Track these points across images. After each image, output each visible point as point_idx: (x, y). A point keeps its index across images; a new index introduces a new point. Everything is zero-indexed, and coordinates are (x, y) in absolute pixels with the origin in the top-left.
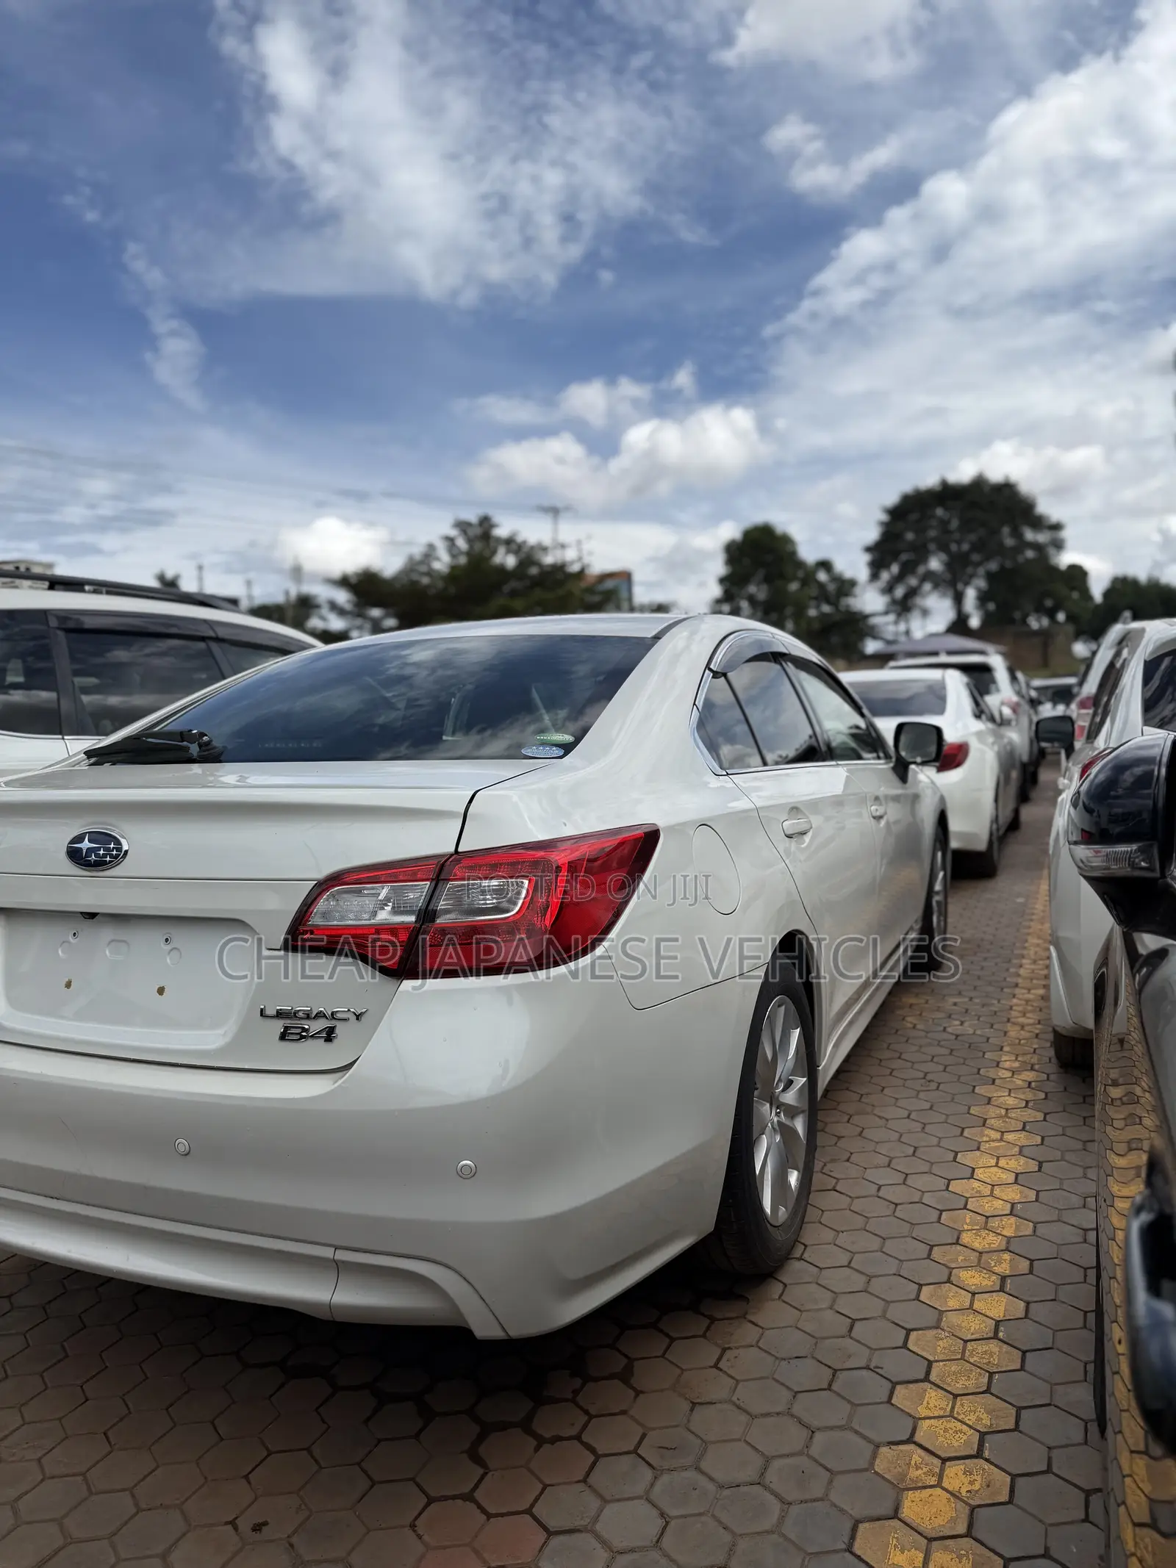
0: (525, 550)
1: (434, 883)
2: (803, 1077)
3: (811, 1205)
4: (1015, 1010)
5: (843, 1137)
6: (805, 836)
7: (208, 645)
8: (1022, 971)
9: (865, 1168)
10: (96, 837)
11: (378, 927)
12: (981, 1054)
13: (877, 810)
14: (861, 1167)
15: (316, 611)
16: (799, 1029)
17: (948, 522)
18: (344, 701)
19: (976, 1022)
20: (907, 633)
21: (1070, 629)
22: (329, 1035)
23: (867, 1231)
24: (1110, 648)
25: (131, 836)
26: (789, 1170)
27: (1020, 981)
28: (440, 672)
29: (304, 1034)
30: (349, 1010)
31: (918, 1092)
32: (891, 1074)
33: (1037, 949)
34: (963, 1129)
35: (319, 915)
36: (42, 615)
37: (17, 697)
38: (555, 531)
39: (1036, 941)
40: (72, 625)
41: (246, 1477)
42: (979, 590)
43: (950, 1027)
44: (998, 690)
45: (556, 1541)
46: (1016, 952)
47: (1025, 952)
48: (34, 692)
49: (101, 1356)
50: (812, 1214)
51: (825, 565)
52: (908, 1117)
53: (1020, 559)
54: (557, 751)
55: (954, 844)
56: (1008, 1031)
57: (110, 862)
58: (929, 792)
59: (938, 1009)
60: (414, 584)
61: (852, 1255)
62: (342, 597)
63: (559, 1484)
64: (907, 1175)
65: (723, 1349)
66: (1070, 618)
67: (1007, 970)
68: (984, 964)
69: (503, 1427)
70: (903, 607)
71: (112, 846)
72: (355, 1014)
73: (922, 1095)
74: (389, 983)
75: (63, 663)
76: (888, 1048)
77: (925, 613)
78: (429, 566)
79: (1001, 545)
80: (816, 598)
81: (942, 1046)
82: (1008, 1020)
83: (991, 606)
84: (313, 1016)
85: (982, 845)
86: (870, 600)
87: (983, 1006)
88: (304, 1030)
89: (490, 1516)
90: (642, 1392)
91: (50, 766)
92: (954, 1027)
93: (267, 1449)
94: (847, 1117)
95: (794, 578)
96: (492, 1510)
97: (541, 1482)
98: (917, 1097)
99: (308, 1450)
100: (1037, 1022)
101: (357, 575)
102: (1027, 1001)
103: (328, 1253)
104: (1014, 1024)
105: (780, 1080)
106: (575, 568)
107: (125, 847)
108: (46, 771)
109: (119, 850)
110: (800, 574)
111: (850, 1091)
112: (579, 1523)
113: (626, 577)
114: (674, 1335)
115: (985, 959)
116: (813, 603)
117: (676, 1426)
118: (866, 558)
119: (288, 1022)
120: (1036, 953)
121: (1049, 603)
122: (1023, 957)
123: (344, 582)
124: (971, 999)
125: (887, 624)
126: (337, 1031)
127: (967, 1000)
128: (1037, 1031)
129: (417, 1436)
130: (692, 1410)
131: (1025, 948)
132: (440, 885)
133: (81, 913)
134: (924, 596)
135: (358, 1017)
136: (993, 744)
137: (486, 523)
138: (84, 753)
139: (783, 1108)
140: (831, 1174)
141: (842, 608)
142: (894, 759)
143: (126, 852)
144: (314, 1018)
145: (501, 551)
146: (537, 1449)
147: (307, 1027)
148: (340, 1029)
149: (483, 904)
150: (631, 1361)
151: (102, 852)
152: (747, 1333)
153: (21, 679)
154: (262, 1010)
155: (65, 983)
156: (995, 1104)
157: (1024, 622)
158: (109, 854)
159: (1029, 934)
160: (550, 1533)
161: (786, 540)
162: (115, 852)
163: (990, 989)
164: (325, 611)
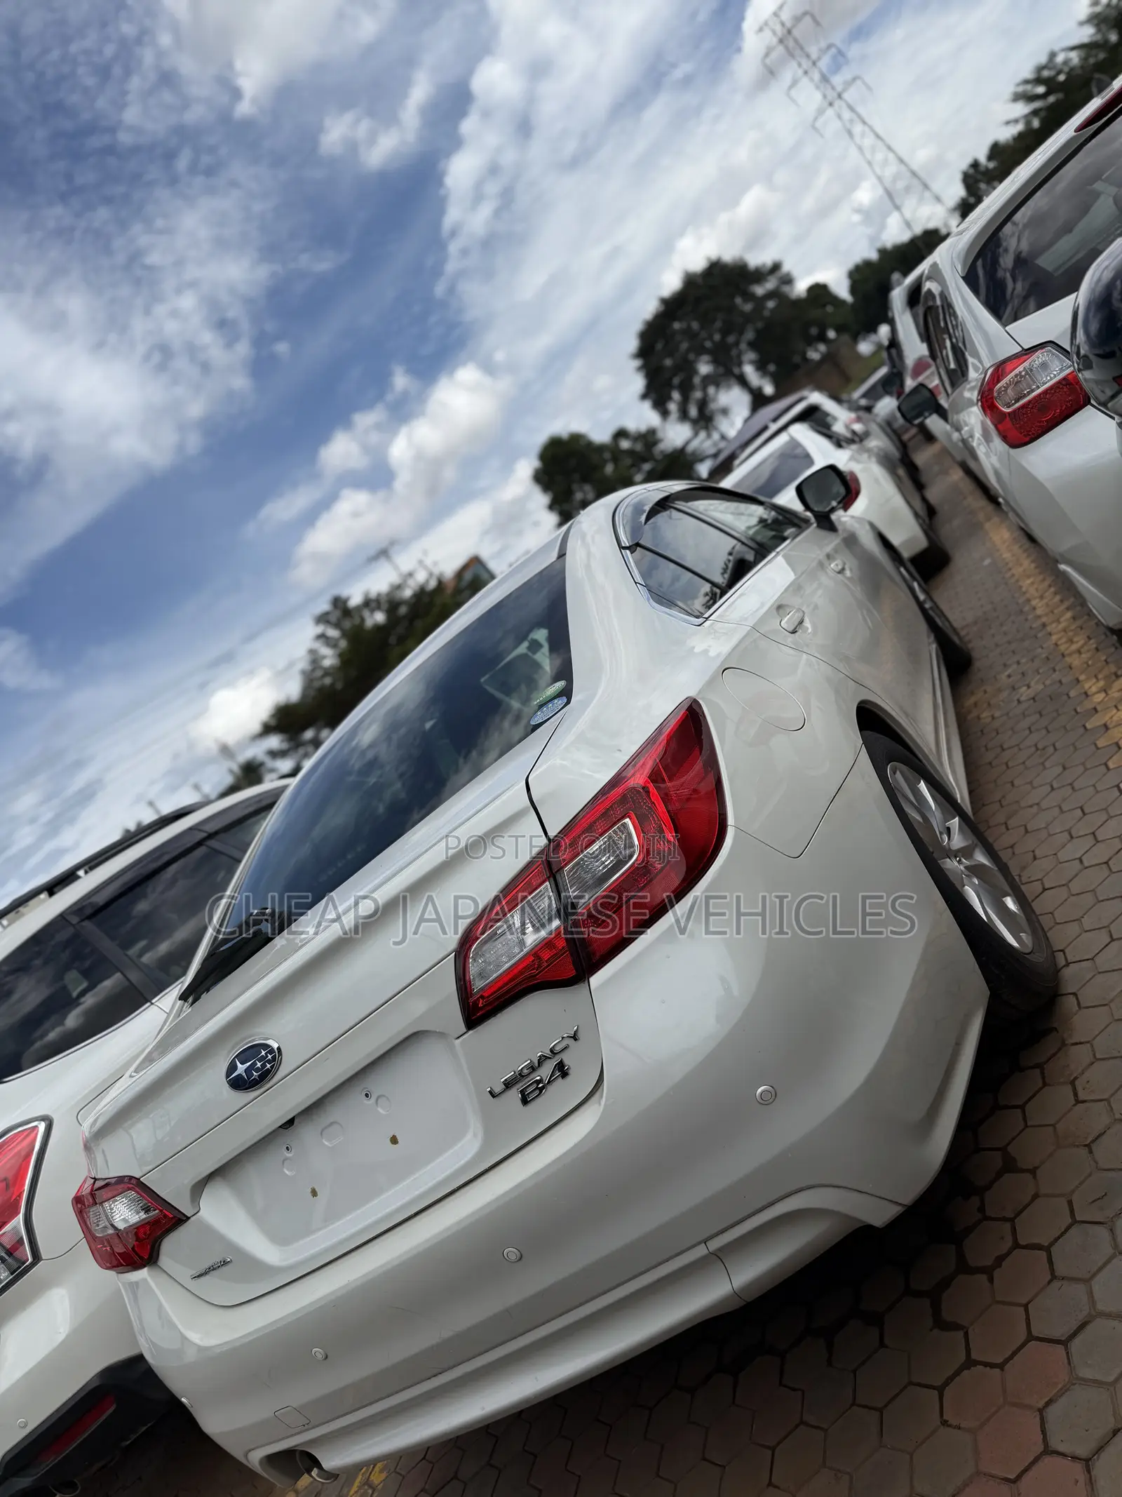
0: (383, 600)
1: (552, 879)
2: (954, 818)
3: (1041, 915)
4: (1062, 644)
5: (1015, 844)
6: (804, 624)
7: (207, 846)
8: (1039, 612)
9: (1055, 854)
10: (243, 1056)
11: (533, 951)
12: (1065, 697)
13: (837, 565)
14: (1050, 855)
15: (263, 769)
16: (922, 781)
17: (689, 327)
18: (339, 817)
19: (1039, 677)
20: (723, 437)
21: (846, 338)
22: (562, 1070)
23: (1102, 901)
24: (903, 312)
25: (273, 1033)
26: (1004, 899)
27: (1044, 619)
28: (395, 737)
29: (540, 1085)
30: (563, 1038)
31: (1043, 764)
32: (1008, 767)
33: (1035, 586)
34: (1106, 764)
35: (477, 980)
36: (62, 918)
37: (89, 1001)
38: (396, 568)
39: (1029, 581)
40: (87, 910)
41: (770, 1484)
42: (752, 362)
43: (1021, 695)
44: (835, 419)
45: (1076, 1344)
46: (1021, 601)
47: (1028, 596)
48: (100, 987)
49: (568, 1470)
50: (1046, 921)
51: (621, 434)
52: (1053, 789)
53: (766, 313)
54: (560, 702)
55: (906, 554)
56: (1071, 664)
57: (272, 1067)
58: (856, 525)
59: (1000, 690)
60: (321, 690)
61: (1108, 929)
62: (274, 742)
63: (1036, 1295)
64: (1093, 833)
65: (1070, 1083)
66: (839, 330)
67: (1026, 620)
68: (1004, 628)
69: (946, 1283)
70: (704, 419)
71: (263, 1053)
72: (571, 1037)
73: (1047, 764)
74: (577, 992)
75: (107, 945)
76: (987, 750)
77: (725, 412)
78: (321, 668)
79: (742, 314)
80: (633, 465)
81: (1029, 716)
82: (1063, 656)
83: (772, 368)
84: (537, 1065)
85: (923, 543)
86: (676, 434)
87: (1032, 660)
88: (538, 1082)
89: (1001, 1366)
90: (1036, 1168)
91: (160, 1030)
92: (1024, 693)
93: (768, 1447)
94: (1004, 827)
95: (605, 462)
96: (999, 1360)
97: (1019, 1305)
98: (1045, 768)
99: (802, 1422)
100: (1087, 639)
101: (273, 716)
102: (1065, 630)
103: (701, 1251)
104: (1070, 655)
105: (941, 833)
106: (433, 584)
107: (275, 1046)
108: (159, 1037)
109: (272, 1051)
110: (607, 455)
111: (987, 805)
112: (1081, 1317)
113: (475, 562)
114: (1020, 1103)
115: (1001, 625)
116: (633, 470)
117: (1090, 1175)
118: (647, 406)
119: (520, 1086)
120: (1037, 590)
121: (814, 331)
122: (1029, 600)
123: (267, 730)
124: (1018, 663)
125: (702, 442)
126: (566, 1062)
127: (1015, 666)
128: (1094, 646)
129: (882, 1344)
130: (1091, 1152)
131: (1025, 593)
132: (558, 876)
133: (280, 1127)
134: (714, 400)
135: (575, 1037)
136: (869, 457)
137: (339, 603)
138: (180, 1000)
139: (960, 854)
140: (1032, 879)
141: (659, 457)
142: (813, 520)
143: (279, 1049)
144: (539, 1066)
145: (366, 613)
146: (991, 1280)
147: (538, 1078)
148: (567, 1058)
149: (604, 868)
150: (1003, 1150)
151: (259, 1065)
152: (1078, 1056)
153: (85, 985)
154: (490, 1092)
155: (310, 1195)
156: (1114, 724)
157: (805, 359)
158: (267, 1061)
159: (1017, 581)
160: (1065, 1343)
161: (576, 438)
162: (270, 1057)
163: (1027, 643)
164: (270, 763)
